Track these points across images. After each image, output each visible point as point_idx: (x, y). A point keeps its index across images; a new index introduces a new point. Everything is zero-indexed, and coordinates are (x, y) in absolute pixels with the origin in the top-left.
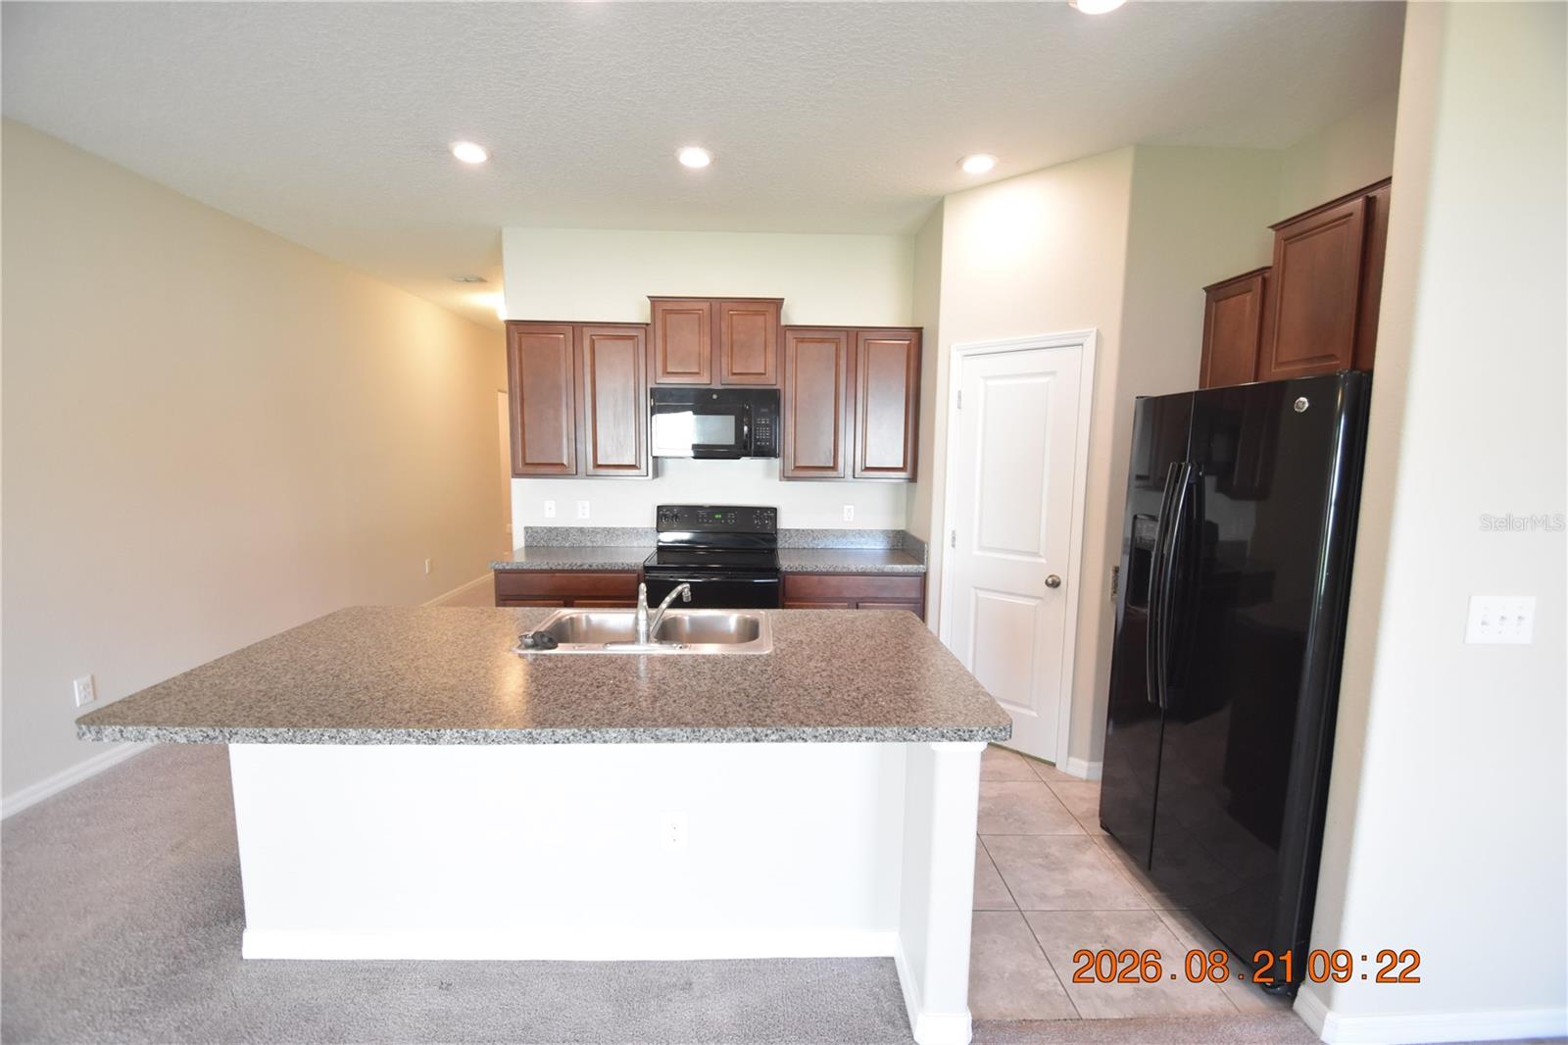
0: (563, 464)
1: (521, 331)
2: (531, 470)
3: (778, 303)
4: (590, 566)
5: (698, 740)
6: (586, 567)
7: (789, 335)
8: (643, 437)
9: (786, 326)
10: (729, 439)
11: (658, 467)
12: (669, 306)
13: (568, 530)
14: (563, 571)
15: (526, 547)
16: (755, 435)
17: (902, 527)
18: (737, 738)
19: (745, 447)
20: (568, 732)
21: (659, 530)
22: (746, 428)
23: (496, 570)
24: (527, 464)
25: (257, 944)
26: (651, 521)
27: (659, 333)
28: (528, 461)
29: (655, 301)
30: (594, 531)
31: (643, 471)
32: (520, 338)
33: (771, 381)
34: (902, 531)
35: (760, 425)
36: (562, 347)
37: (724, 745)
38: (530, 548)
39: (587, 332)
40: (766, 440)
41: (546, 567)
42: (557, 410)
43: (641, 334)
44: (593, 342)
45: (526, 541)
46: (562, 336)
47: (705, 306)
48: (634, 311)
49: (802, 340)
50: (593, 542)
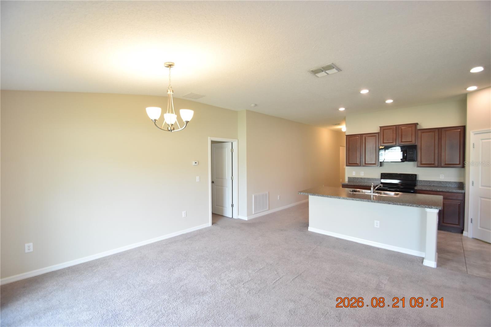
0: (357, 164)
1: (349, 138)
2: (350, 165)
3: (417, 124)
5: (379, 203)
6: (362, 185)
7: (419, 132)
8: (377, 157)
9: (419, 129)
11: (381, 164)
12: (385, 128)
13: (358, 178)
14: (357, 186)
16: (408, 156)
18: (386, 203)
19: (405, 159)
20: (358, 199)
21: (381, 178)
22: (405, 155)
25: (310, 229)
26: (379, 176)
27: (382, 134)
28: (350, 163)
29: (381, 127)
30: (365, 179)
31: (377, 165)
33: (413, 143)
34: (462, 182)
35: (410, 154)
36: (358, 139)
37: (383, 204)
38: (349, 181)
39: (364, 136)
40: (413, 157)
41: (353, 184)
43: (377, 135)
44: (365, 138)
45: (348, 179)
46: (358, 137)
47: (395, 127)
48: (376, 130)
49: (423, 132)
50: (364, 181)
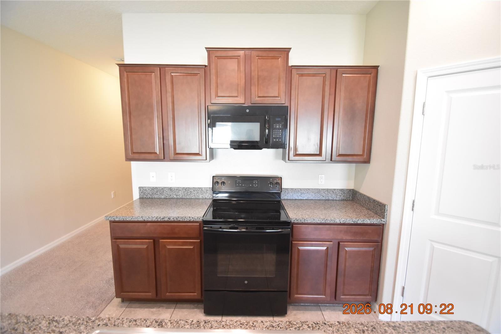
0: (155, 153)
1: (128, 72)
2: (136, 156)
3: (287, 51)
4: (169, 218)
7: (294, 72)
8: (204, 136)
9: (292, 66)
10: (257, 138)
11: (212, 154)
12: (219, 54)
13: (163, 189)
14: (152, 222)
15: (140, 198)
16: (273, 135)
17: (352, 187)
19: (267, 142)
21: (214, 190)
22: (267, 131)
23: (110, 221)
24: (134, 153)
26: (209, 184)
27: (213, 72)
28: (134, 151)
29: (210, 50)
30: (178, 189)
31: (204, 157)
32: (127, 75)
33: (282, 100)
34: (353, 190)
35: (276, 128)
36: (154, 80)
39: (169, 71)
40: (279, 138)
41: (141, 219)
42: (151, 119)
43: (202, 72)
44: (172, 77)
45: (140, 195)
46: (153, 73)
47: (241, 53)
48: (198, 57)
49: (302, 75)
50: (177, 195)
